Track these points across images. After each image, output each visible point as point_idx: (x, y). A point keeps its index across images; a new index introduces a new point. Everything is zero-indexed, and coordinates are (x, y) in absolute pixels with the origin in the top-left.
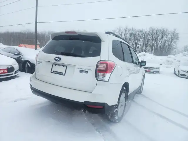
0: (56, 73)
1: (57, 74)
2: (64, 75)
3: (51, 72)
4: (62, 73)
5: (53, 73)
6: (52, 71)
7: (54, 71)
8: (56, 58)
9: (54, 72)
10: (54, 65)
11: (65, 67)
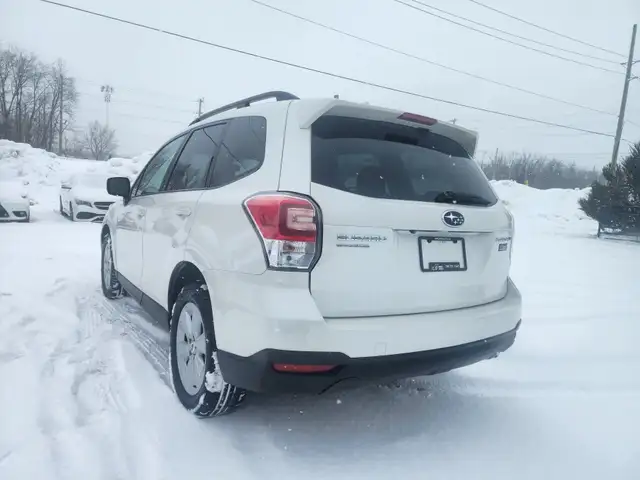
0: (441, 267)
1: (446, 270)
2: (465, 269)
3: (423, 270)
4: (458, 264)
5: (430, 270)
6: (426, 266)
7: (432, 265)
8: (448, 214)
9: (433, 267)
10: (424, 242)
11: (459, 242)
